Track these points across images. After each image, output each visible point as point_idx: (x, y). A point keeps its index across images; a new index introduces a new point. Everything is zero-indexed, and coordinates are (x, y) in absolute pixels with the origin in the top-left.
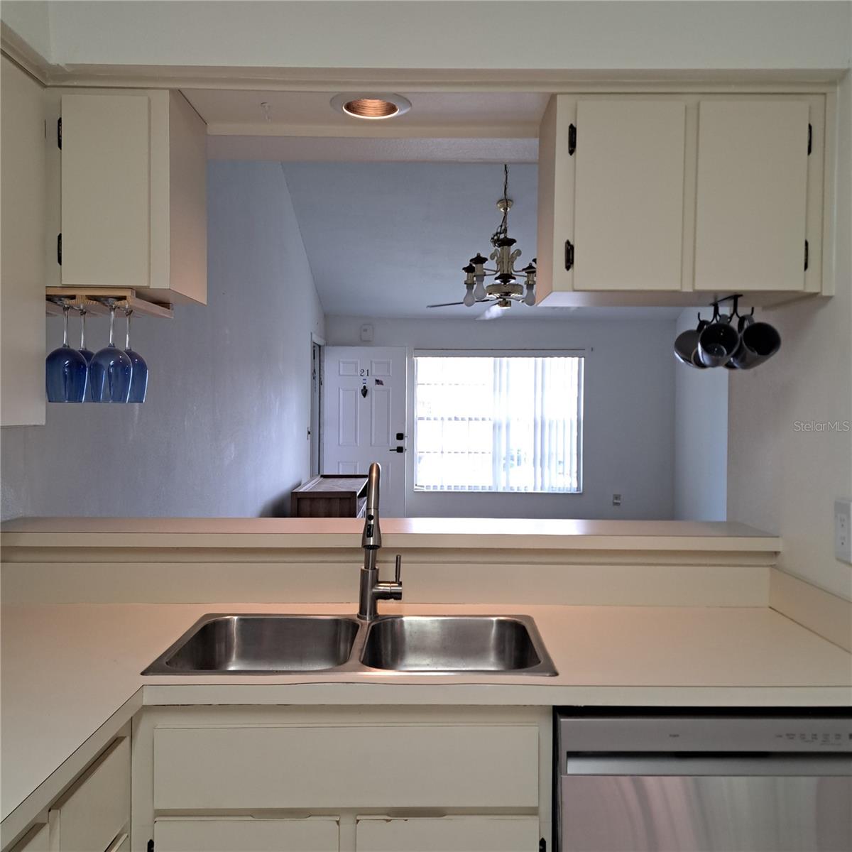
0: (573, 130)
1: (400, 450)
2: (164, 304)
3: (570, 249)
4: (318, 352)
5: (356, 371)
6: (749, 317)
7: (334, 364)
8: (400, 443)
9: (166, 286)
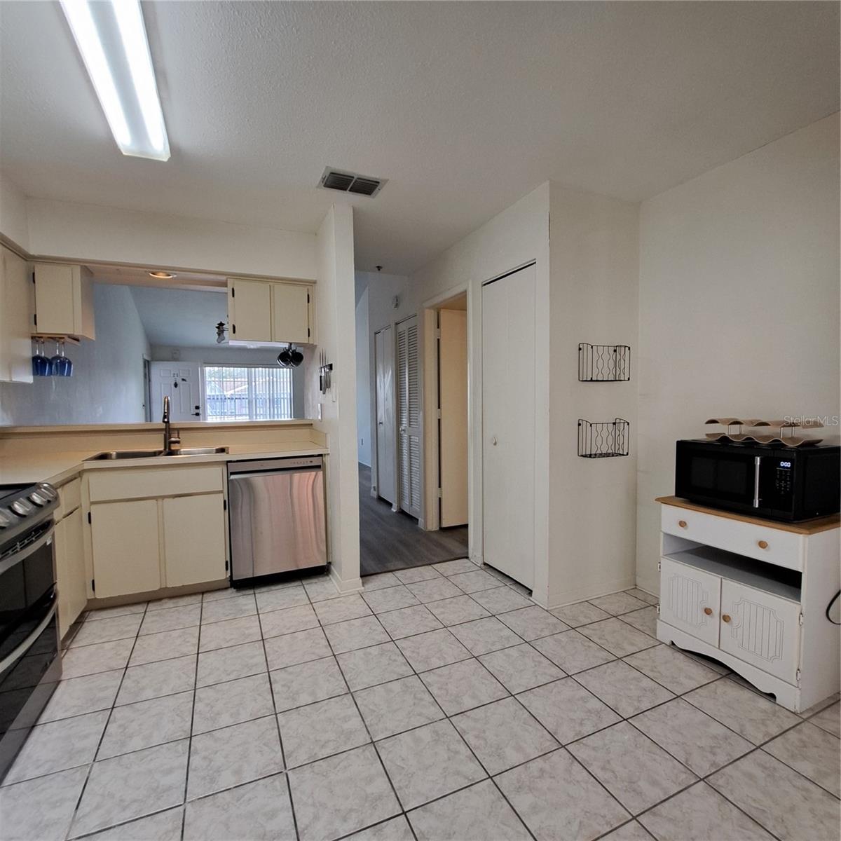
0: (233, 290)
1: (198, 414)
2: (78, 340)
3: (234, 327)
4: (147, 364)
5: (170, 374)
6: (295, 350)
7: (158, 370)
8: (197, 411)
9: (81, 334)
